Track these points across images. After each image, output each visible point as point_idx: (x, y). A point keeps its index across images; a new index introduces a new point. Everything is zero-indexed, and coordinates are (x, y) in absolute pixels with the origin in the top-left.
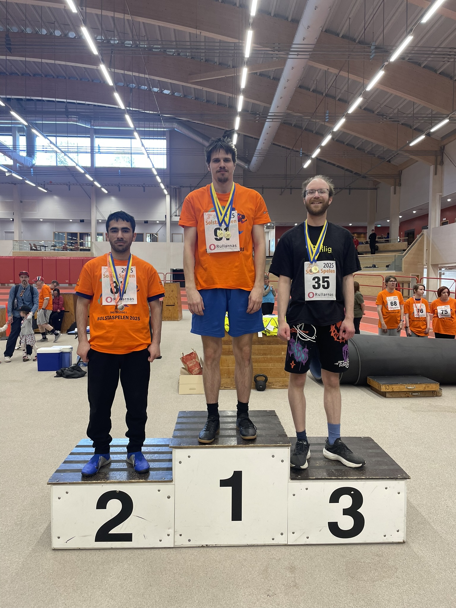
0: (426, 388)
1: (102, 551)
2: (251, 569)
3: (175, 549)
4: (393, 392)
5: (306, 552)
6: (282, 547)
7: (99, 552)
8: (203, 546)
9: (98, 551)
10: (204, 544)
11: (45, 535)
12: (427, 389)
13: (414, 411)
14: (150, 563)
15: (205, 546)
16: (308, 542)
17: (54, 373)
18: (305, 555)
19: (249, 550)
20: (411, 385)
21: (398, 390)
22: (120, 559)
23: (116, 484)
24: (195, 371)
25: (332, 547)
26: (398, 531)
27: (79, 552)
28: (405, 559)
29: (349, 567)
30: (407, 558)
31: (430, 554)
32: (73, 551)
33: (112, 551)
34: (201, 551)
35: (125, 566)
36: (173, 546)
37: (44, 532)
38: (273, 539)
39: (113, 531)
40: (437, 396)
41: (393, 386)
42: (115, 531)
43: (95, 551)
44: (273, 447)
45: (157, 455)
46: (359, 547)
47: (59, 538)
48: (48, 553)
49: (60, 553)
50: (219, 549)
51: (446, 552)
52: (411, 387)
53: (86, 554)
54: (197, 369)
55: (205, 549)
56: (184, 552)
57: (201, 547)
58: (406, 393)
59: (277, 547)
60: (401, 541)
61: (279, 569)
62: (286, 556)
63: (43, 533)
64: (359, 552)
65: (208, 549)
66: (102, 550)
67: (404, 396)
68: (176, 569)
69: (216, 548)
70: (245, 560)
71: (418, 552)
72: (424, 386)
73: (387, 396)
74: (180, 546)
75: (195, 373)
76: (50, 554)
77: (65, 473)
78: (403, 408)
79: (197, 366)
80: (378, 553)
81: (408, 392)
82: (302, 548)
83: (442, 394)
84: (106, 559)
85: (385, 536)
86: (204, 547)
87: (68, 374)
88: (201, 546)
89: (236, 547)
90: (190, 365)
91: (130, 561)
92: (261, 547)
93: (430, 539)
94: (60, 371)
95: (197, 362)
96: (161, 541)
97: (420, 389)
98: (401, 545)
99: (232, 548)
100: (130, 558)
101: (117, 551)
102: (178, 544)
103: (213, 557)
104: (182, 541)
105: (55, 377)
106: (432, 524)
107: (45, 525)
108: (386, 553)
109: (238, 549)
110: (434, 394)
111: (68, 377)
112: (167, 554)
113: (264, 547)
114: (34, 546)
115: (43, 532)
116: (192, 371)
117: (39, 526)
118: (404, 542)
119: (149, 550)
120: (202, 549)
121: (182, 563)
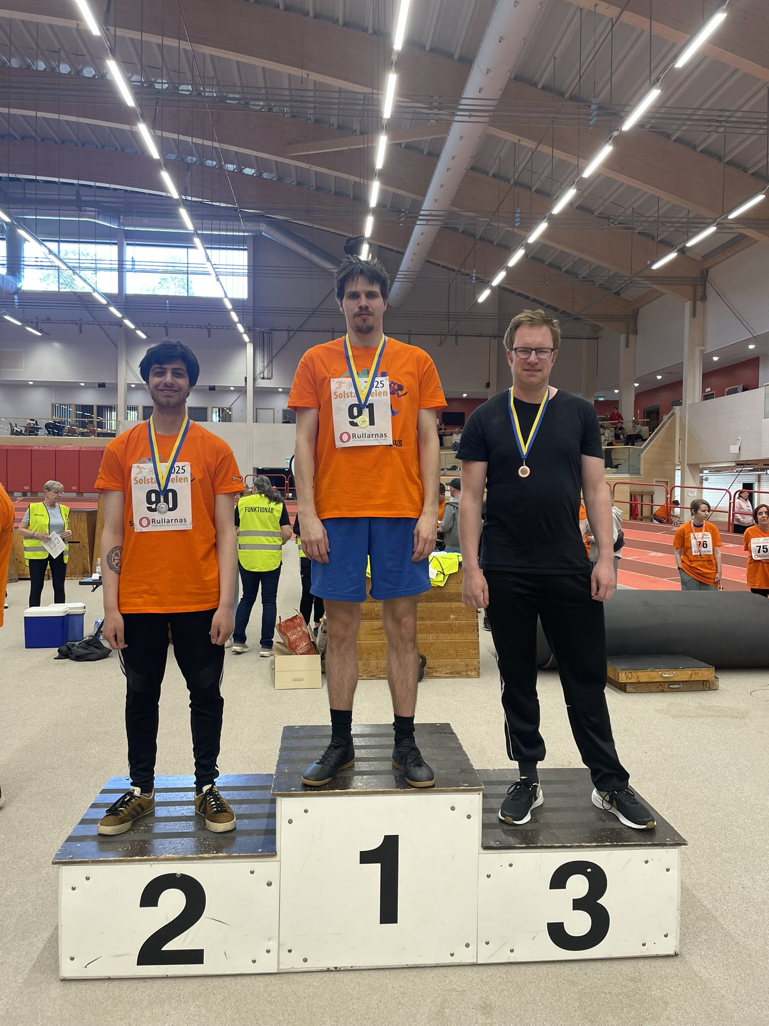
0: (693, 676)
1: (150, 982)
2: (414, 1010)
3: (278, 975)
4: (639, 683)
5: (510, 977)
6: (467, 968)
7: (144, 984)
8: (328, 970)
9: (141, 982)
10: (331, 965)
11: (46, 954)
12: (695, 678)
13: (674, 717)
14: (236, 1003)
15: (334, 969)
16: (513, 958)
17: (54, 651)
18: (508, 982)
19: (410, 975)
20: (668, 671)
21: (646, 680)
22: (182, 997)
23: (176, 862)
24: (301, 649)
25: (554, 965)
26: (666, 936)
27: (107, 983)
28: (680, 985)
29: (585, 1002)
30: (682, 983)
31: (721, 974)
32: (97, 983)
33: (167, 981)
34: (326, 979)
35: (192, 1009)
36: (276, 971)
37: (44, 947)
38: (452, 955)
39: (169, 946)
40: (710, 689)
41: (639, 673)
42: (172, 945)
43: (136, 982)
44: (453, 792)
45: (246, 805)
46: (599, 964)
47: (72, 959)
48: (52, 987)
49: (73, 986)
50: (357, 974)
51: (748, 971)
52: (668, 675)
53: (120, 988)
54: (305, 644)
55: (332, 975)
56: (295, 982)
57: (326, 971)
58: (660, 685)
59: (457, 969)
60: (672, 953)
61: (463, 1010)
62: (474, 985)
63: (42, 950)
64: (600, 974)
65: (337, 975)
66: (148, 980)
67: (656, 689)
68: (283, 1014)
69: (352, 973)
70: (404, 994)
71: (700, 971)
72: (690, 673)
73: (628, 690)
74: (289, 971)
75: (301, 651)
76: (56, 989)
77: (84, 843)
78: (656, 710)
79: (304, 639)
80: (632, 976)
81: (662, 684)
82: (502, 968)
83: (718, 686)
84: (157, 997)
85: (644, 945)
86: (331, 971)
87: (81, 654)
88: (326, 969)
89: (386, 971)
90: (293, 638)
91: (200, 1000)
92: (430, 969)
93: (719, 947)
94: (64, 648)
95: (304, 632)
96: (254, 962)
97: (682, 677)
98: (671, 959)
99: (381, 972)
100: (200, 994)
101: (176, 981)
102: (284, 967)
103: (346, 990)
104: (292, 962)
105: (55, 659)
106: (720, 919)
107: (46, 935)
108: (646, 975)
109: (390, 974)
110: (706, 686)
111: (79, 658)
112: (266, 986)
113: (436, 970)
114: (26, 974)
115: (41, 946)
116: (296, 648)
117: (33, 936)
118: (676, 955)
119: (233, 979)
120: (327, 974)
121: (293, 1001)
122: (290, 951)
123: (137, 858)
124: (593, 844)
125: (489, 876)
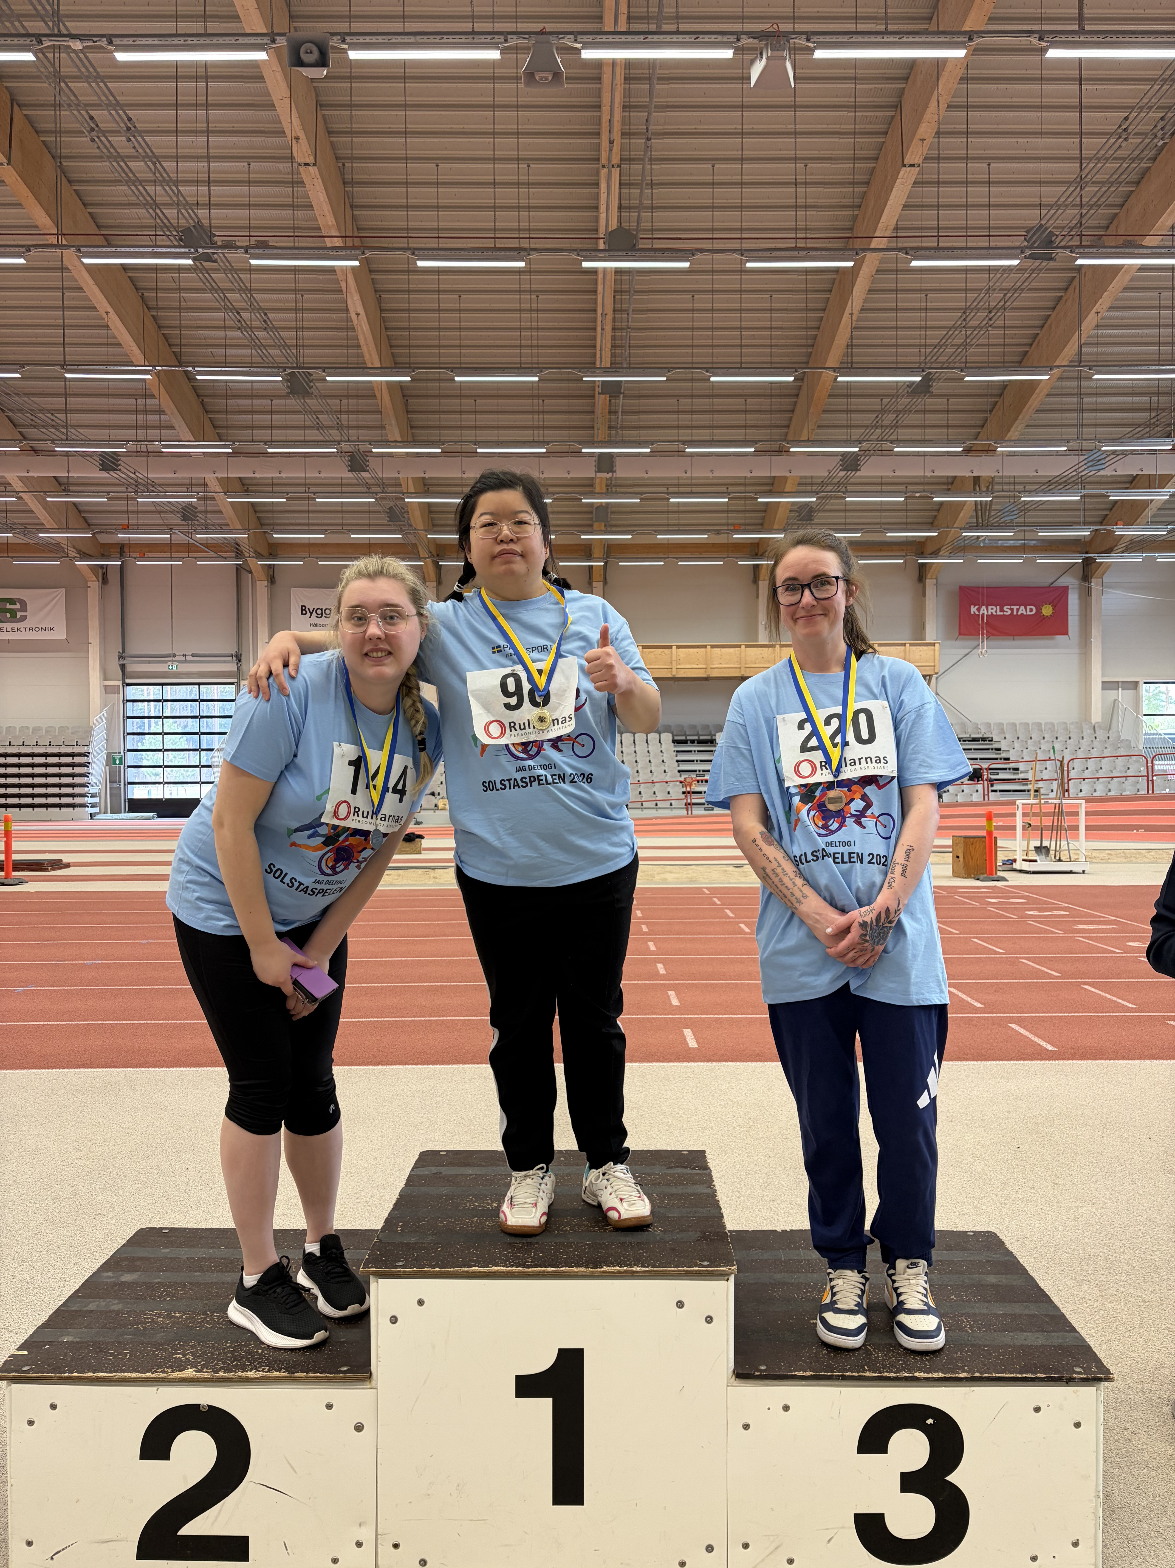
23: (197, 1385)
26: (1076, 1544)
38: (682, 1564)
39: (191, 1529)
44: (679, 1275)
47: (30, 1544)
85: (1034, 1559)
96: (335, 1561)
122: (396, 1546)
123: (134, 1375)
124: (936, 1375)
125: (746, 1427)
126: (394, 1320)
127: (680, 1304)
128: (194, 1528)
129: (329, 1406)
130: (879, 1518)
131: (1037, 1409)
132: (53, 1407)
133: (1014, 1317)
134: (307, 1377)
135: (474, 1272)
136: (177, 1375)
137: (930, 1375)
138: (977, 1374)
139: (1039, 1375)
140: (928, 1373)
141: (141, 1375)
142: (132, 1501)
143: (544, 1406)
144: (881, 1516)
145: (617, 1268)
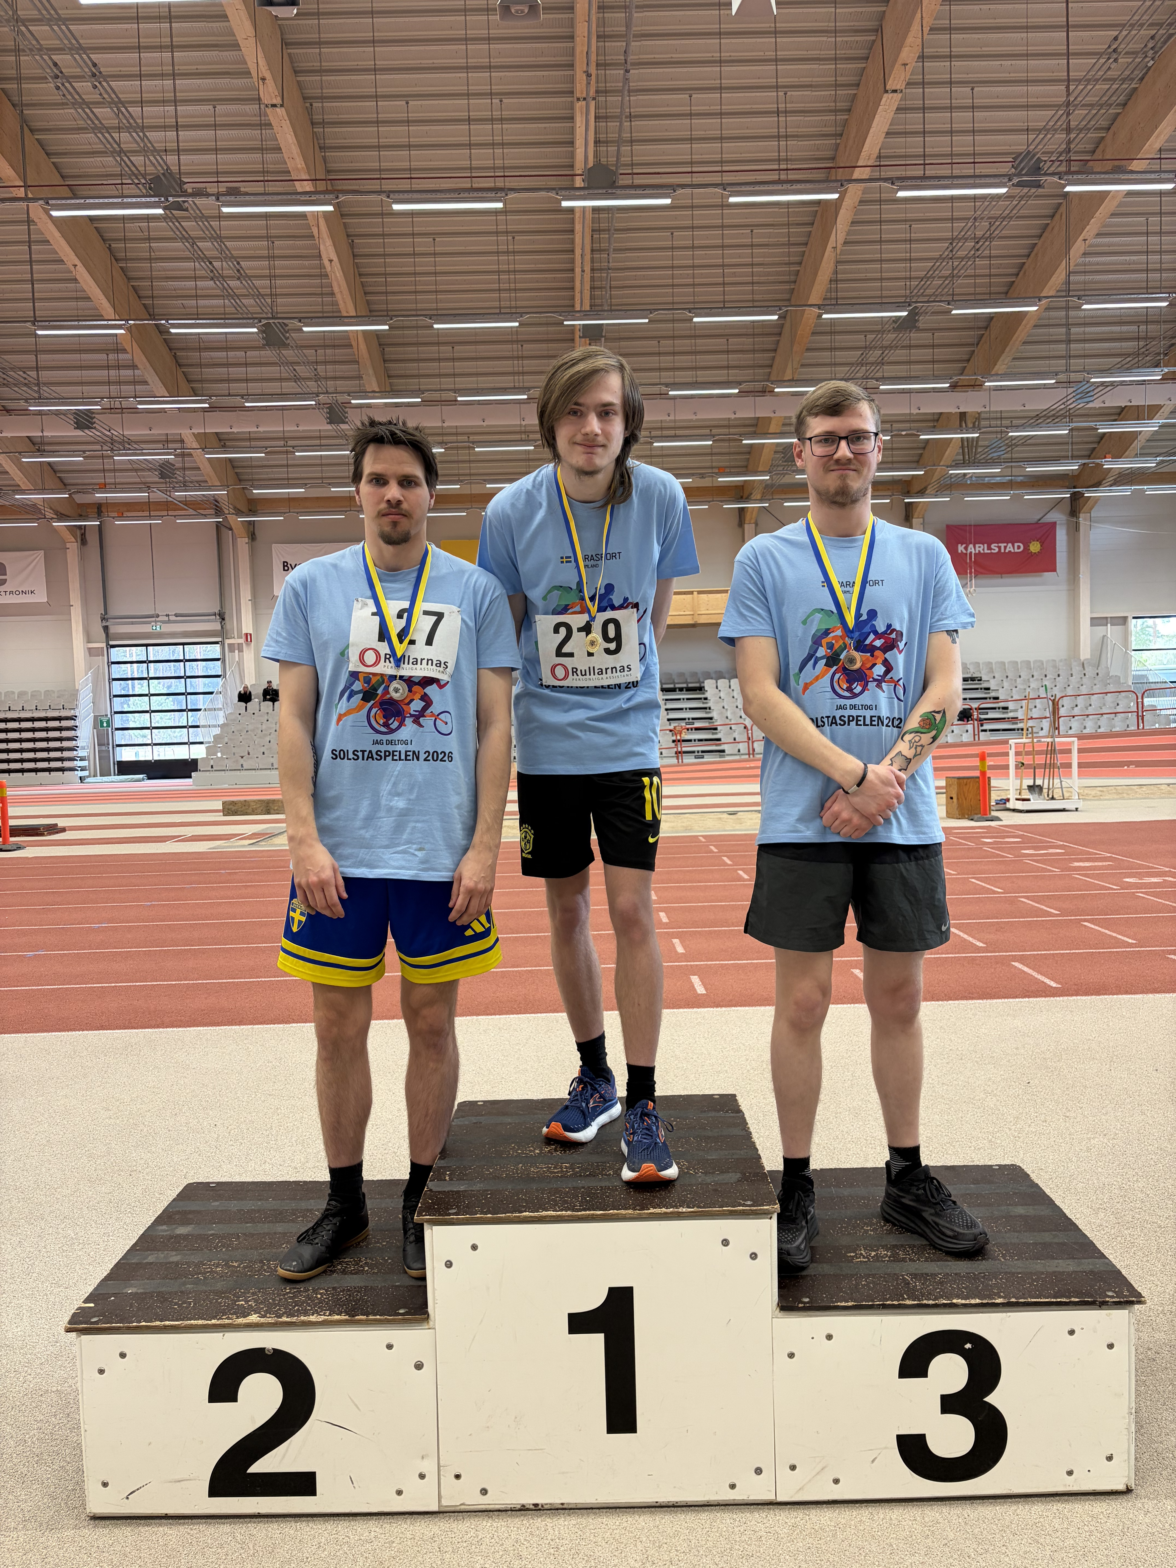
3: (441, 1516)
8: (523, 1509)
10: (529, 1500)
15: (532, 1507)
16: (838, 1492)
23: (265, 1329)
25: (910, 1507)
26: (1110, 1458)
27: (162, 1524)
36: (437, 1509)
38: (733, 1486)
39: (260, 1466)
44: (724, 1215)
47: (105, 1485)
57: (520, 1510)
60: (1121, 1487)
69: (563, 1513)
74: (458, 1509)
85: (1070, 1473)
86: (528, 1510)
88: (519, 1507)
92: (695, 1509)
96: (399, 1493)
98: (1120, 1497)
102: (450, 1502)
104: (462, 1495)
118: (1128, 1491)
120: (522, 1516)
122: (458, 1477)
123: (200, 1322)
124: (973, 1301)
125: (791, 1355)
126: (449, 1264)
127: (725, 1243)
128: (264, 1465)
129: (390, 1347)
130: (921, 1439)
131: (1072, 1332)
132: (123, 1355)
133: (1045, 1245)
134: (367, 1320)
135: (526, 1217)
136: (241, 1321)
137: (967, 1302)
138: (1013, 1300)
139: (1073, 1299)
140: (966, 1299)
141: (207, 1322)
142: (202, 1442)
143: (596, 1342)
144: (923, 1436)
145: (664, 1210)
